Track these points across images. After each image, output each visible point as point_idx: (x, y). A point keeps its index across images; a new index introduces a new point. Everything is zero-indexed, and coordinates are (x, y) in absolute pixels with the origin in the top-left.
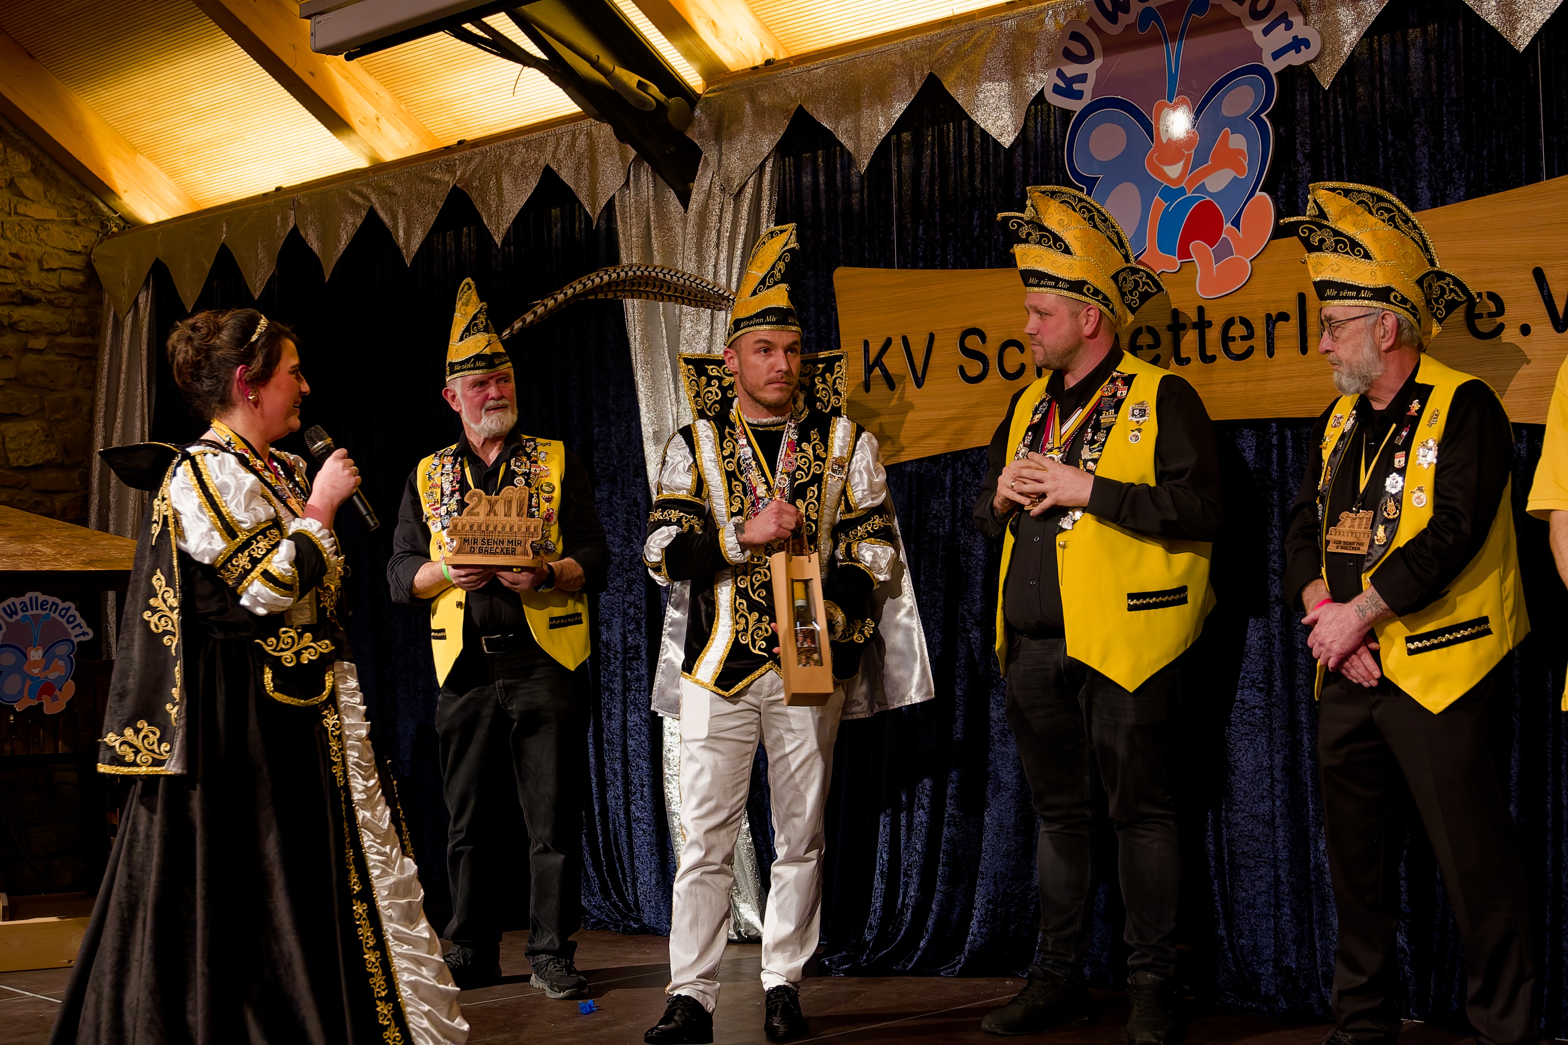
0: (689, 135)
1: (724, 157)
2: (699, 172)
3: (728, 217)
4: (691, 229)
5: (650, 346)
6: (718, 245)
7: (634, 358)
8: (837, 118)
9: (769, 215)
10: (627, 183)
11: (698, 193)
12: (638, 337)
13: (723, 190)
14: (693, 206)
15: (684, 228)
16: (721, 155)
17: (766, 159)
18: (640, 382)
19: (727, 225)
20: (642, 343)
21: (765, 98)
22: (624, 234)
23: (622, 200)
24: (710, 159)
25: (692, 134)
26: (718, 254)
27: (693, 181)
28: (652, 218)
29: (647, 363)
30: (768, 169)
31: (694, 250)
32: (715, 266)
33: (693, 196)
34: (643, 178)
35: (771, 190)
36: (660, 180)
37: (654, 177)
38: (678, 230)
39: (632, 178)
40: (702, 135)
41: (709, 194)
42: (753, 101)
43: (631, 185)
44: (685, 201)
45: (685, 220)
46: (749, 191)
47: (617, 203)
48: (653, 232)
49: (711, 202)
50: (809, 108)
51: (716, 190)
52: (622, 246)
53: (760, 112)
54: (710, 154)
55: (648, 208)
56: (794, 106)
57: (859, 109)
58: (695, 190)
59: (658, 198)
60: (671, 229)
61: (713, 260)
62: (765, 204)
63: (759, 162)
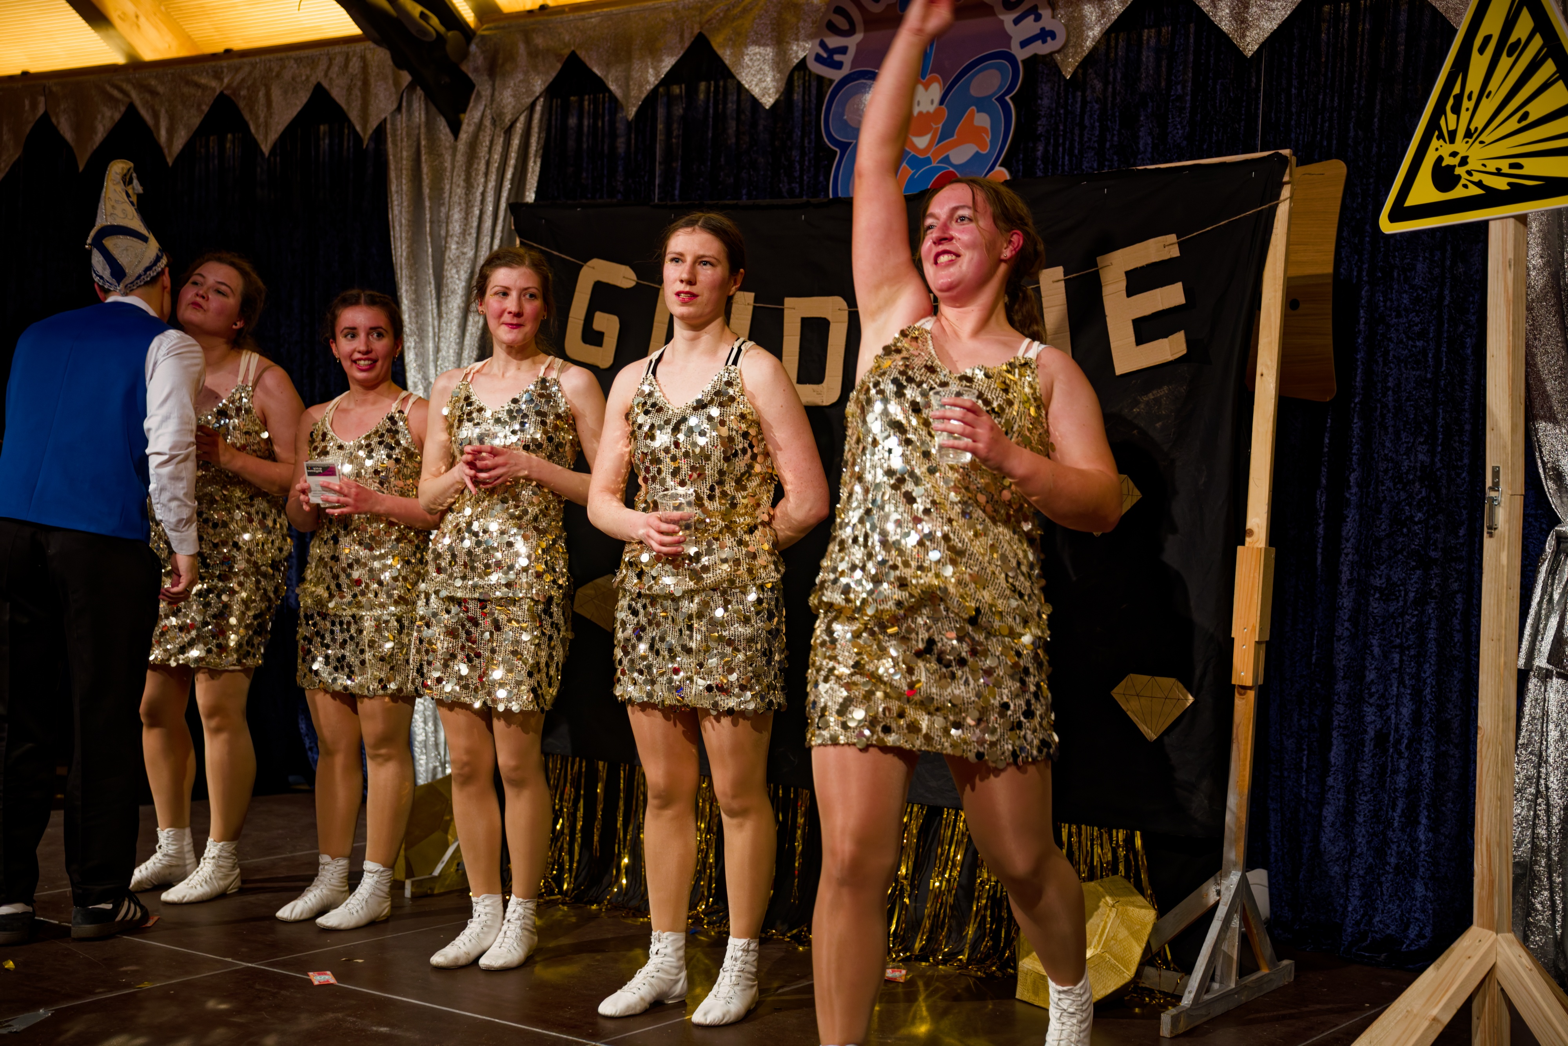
0: (464, 68)
1: (497, 93)
2: (471, 104)
3: (498, 148)
4: (460, 158)
5: (415, 263)
6: (486, 174)
7: (399, 271)
8: (608, 65)
9: (537, 151)
10: (399, 109)
11: (469, 125)
12: (404, 254)
13: (494, 122)
14: (464, 136)
15: (454, 155)
16: (494, 89)
17: (537, 98)
18: (404, 295)
19: (496, 157)
20: (408, 259)
21: (539, 41)
22: (394, 156)
23: (393, 124)
24: (483, 93)
25: (467, 68)
26: (486, 182)
27: (464, 111)
28: (423, 143)
29: (411, 278)
30: (538, 108)
31: (463, 177)
32: (483, 194)
33: (464, 127)
34: (416, 105)
35: (540, 128)
36: (433, 109)
37: (427, 105)
38: (448, 158)
39: (404, 104)
40: (476, 70)
41: (480, 126)
42: (528, 41)
43: (404, 110)
44: (455, 128)
45: (455, 149)
46: (519, 126)
47: (389, 126)
48: (424, 158)
49: (481, 134)
50: (582, 54)
51: (488, 123)
52: (392, 166)
53: (534, 54)
54: (483, 87)
55: (419, 134)
56: (566, 52)
57: (629, 58)
58: (466, 121)
59: (430, 124)
60: (440, 155)
61: (481, 189)
62: (534, 140)
63: (530, 100)
